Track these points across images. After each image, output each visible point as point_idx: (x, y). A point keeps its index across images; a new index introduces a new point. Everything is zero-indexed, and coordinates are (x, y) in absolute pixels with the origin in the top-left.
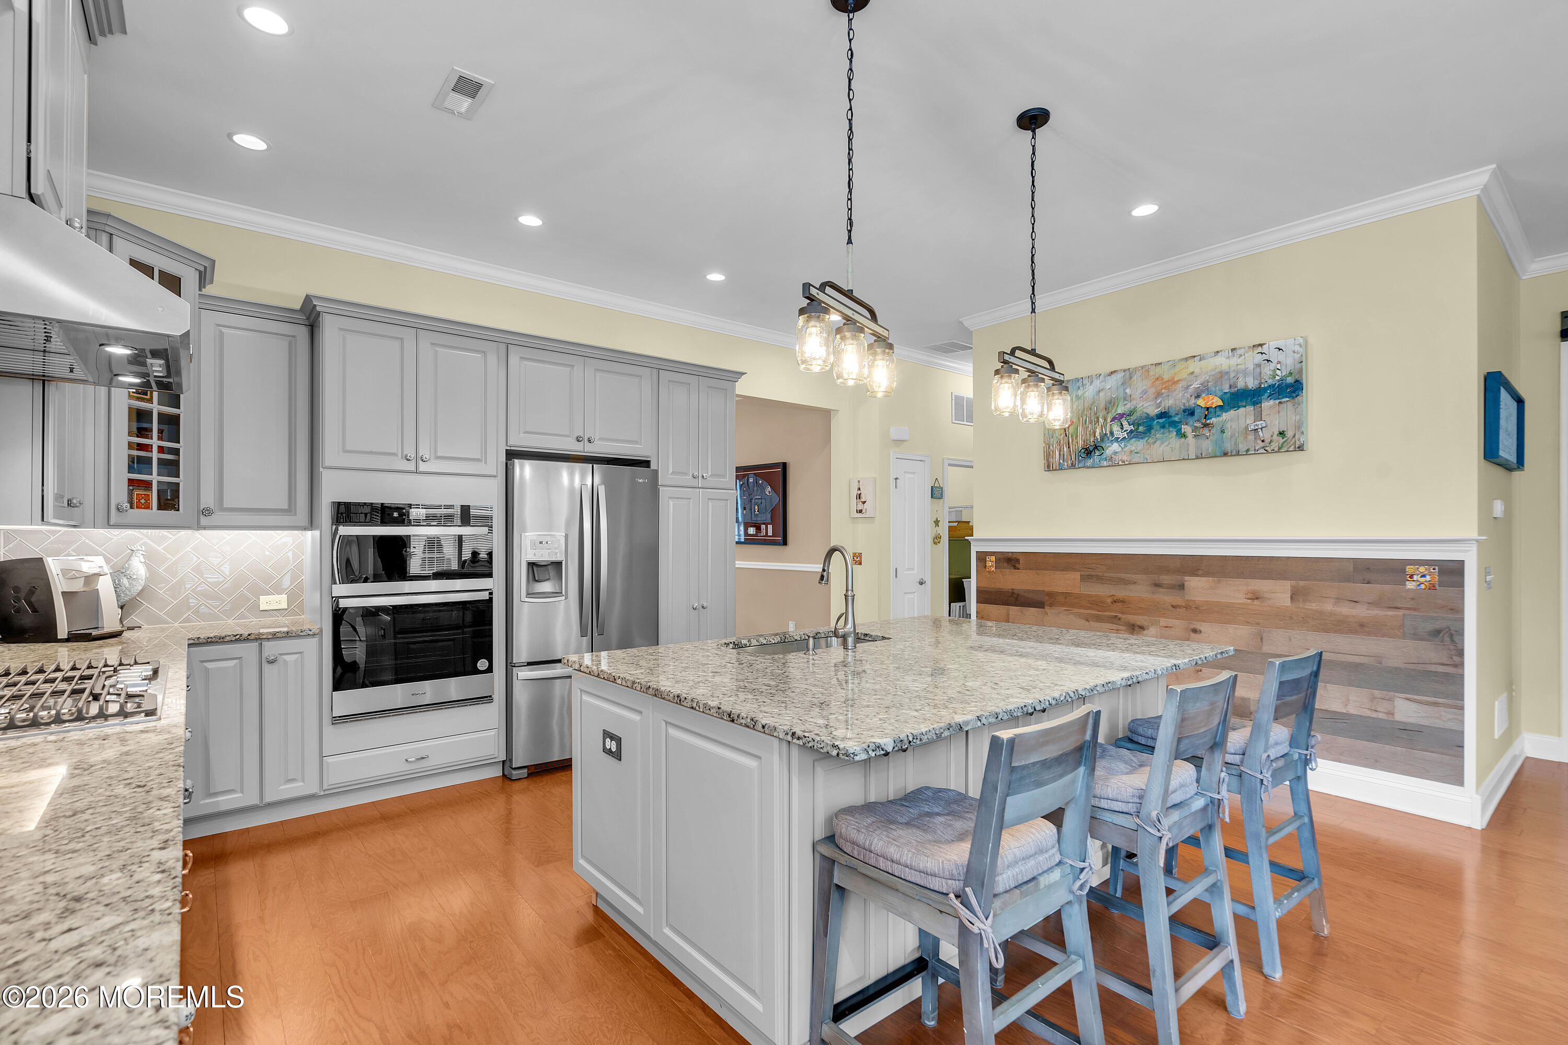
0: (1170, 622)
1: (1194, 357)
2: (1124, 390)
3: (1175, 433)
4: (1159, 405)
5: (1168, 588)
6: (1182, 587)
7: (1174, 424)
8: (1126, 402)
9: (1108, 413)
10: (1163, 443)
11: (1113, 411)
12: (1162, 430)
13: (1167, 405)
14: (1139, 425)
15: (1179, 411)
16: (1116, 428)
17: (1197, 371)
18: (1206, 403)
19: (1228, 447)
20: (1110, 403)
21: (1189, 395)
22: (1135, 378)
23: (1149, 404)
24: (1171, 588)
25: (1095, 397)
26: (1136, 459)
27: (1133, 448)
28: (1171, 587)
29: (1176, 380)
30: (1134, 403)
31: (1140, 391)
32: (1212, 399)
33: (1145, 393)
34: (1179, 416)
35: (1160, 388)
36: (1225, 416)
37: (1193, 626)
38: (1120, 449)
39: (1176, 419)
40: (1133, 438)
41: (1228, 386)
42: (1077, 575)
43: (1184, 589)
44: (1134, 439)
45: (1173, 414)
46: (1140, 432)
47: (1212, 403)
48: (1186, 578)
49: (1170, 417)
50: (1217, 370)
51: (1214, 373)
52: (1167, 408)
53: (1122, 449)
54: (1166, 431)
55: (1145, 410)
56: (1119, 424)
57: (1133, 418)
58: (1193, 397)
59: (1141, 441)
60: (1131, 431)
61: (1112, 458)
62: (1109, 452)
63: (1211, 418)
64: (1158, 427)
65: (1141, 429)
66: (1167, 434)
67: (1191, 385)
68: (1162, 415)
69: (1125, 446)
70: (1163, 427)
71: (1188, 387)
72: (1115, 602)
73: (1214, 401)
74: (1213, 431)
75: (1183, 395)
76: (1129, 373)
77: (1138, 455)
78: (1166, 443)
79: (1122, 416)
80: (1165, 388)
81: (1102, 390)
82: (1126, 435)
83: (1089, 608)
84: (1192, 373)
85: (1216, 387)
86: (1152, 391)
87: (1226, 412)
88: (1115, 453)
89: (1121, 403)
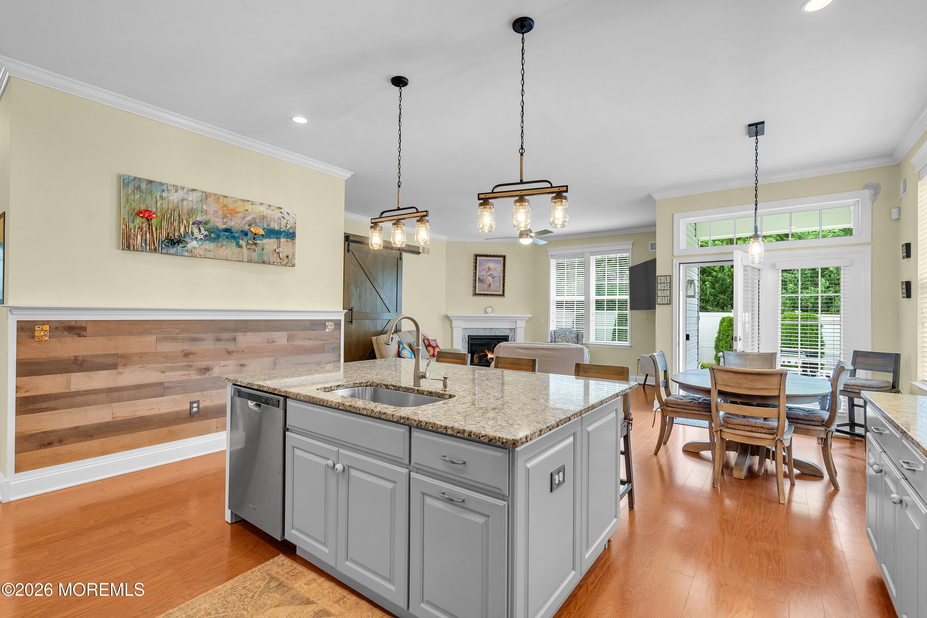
0: (226, 363)
1: (249, 201)
2: (202, 205)
3: (235, 244)
4: (225, 223)
5: (225, 341)
6: (234, 339)
7: (235, 238)
8: (203, 214)
9: (189, 218)
10: (227, 248)
11: (194, 217)
12: (227, 240)
13: (230, 225)
14: (211, 232)
15: (238, 230)
16: (196, 231)
17: (250, 210)
18: (255, 230)
19: (265, 259)
20: (191, 211)
21: (245, 223)
22: (209, 200)
23: (218, 220)
24: (228, 341)
25: (180, 204)
26: (209, 255)
27: (207, 247)
29: (237, 210)
30: (209, 216)
31: (212, 210)
33: (216, 213)
34: (238, 234)
35: (226, 212)
36: (266, 241)
37: (242, 363)
38: (198, 246)
39: (236, 235)
40: (207, 240)
41: (268, 225)
43: (236, 341)
44: (207, 241)
45: (234, 232)
46: (212, 237)
47: (258, 232)
48: (238, 334)
49: (232, 233)
50: (261, 214)
51: (259, 214)
52: (230, 227)
53: (200, 246)
54: (230, 241)
55: (216, 224)
56: (198, 228)
57: (208, 226)
58: (247, 225)
59: (213, 243)
60: (206, 236)
61: (192, 250)
62: (190, 246)
63: (257, 240)
64: (224, 237)
65: (213, 235)
66: (230, 243)
67: (246, 217)
68: (228, 230)
69: (202, 245)
70: (228, 238)
71: (244, 218)
72: (187, 354)
73: (260, 230)
74: (259, 248)
75: (241, 222)
76: (206, 196)
77: (211, 252)
78: (229, 249)
79: (200, 223)
80: (230, 213)
81: (185, 200)
82: (203, 237)
83: (164, 362)
84: (247, 210)
85: (260, 223)
86: (221, 212)
87: (266, 239)
88: (194, 248)
89: (199, 214)
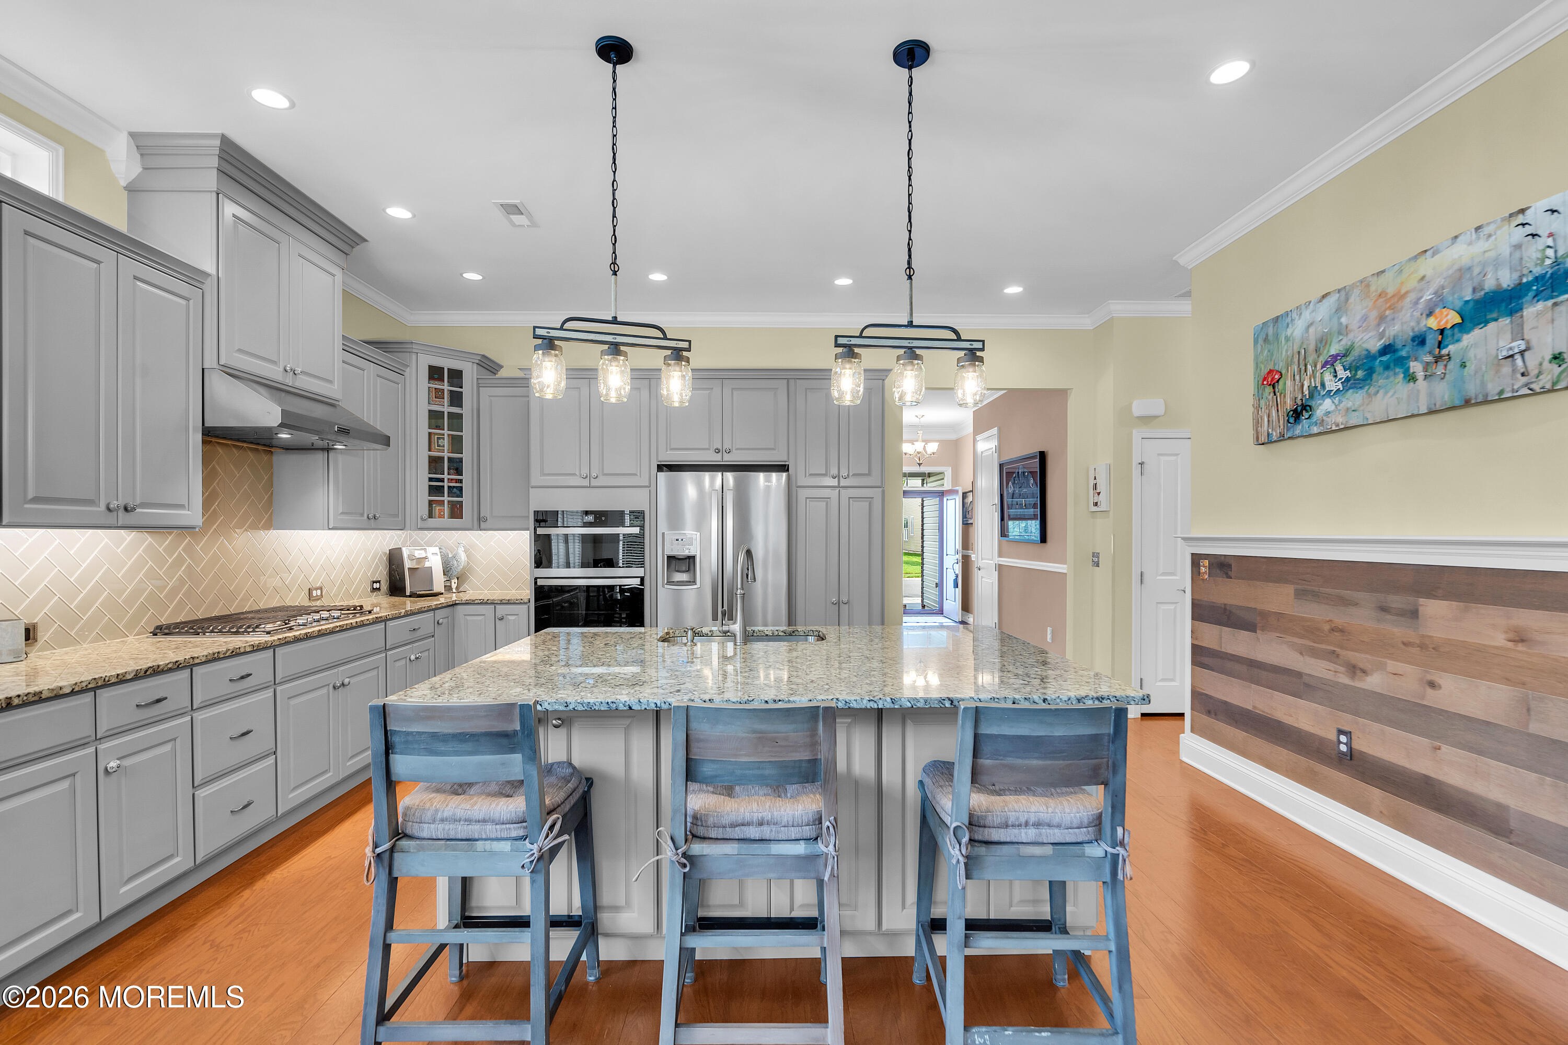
0: (1400, 667)
1: (1426, 251)
2: (1339, 318)
3: (1402, 375)
4: (1382, 335)
5: (1397, 615)
6: (1414, 614)
7: (1401, 362)
8: (1341, 337)
9: (1318, 357)
10: (1386, 393)
11: (1325, 352)
12: (1386, 373)
13: (1392, 333)
14: (1357, 369)
15: (1406, 341)
16: (1328, 377)
17: (1429, 273)
18: (1439, 322)
19: (1472, 389)
20: (1321, 341)
21: (1419, 314)
22: (1351, 300)
23: (1370, 334)
24: (1402, 615)
25: (1304, 335)
26: (1354, 420)
27: (1350, 404)
28: (1402, 613)
29: (1403, 292)
30: (1351, 336)
31: (1358, 317)
32: (1447, 315)
33: (1365, 320)
34: (1407, 349)
35: (1383, 309)
36: (1468, 339)
37: (1429, 677)
38: (1333, 407)
39: (1404, 353)
40: (1350, 388)
41: (1470, 290)
42: (1289, 590)
43: (1417, 617)
44: (1351, 391)
45: (1400, 347)
46: (1358, 379)
47: (1447, 322)
48: (1422, 601)
49: (1395, 351)
50: (1456, 267)
51: (1450, 272)
52: (1392, 338)
53: (1336, 406)
54: (1391, 373)
55: (1365, 346)
56: (1333, 370)
57: (1350, 359)
58: (1424, 315)
59: (1360, 392)
60: (1348, 379)
61: (1323, 420)
62: (1319, 413)
63: (1447, 346)
64: (1381, 369)
65: (1360, 374)
66: (1392, 379)
67: (1421, 297)
68: (1387, 349)
69: (1340, 402)
70: (1387, 367)
71: (1416, 303)
72: (1333, 630)
73: (1449, 317)
74: (1451, 366)
75: (1412, 316)
76: (1345, 292)
77: (1356, 414)
78: (1390, 394)
79: (1335, 358)
80: (1390, 308)
81: (1312, 324)
82: (1340, 387)
83: (1302, 637)
84: (1423, 278)
85: (1453, 294)
86: (1374, 315)
87: (1468, 332)
88: (1328, 413)
89: (1335, 340)
